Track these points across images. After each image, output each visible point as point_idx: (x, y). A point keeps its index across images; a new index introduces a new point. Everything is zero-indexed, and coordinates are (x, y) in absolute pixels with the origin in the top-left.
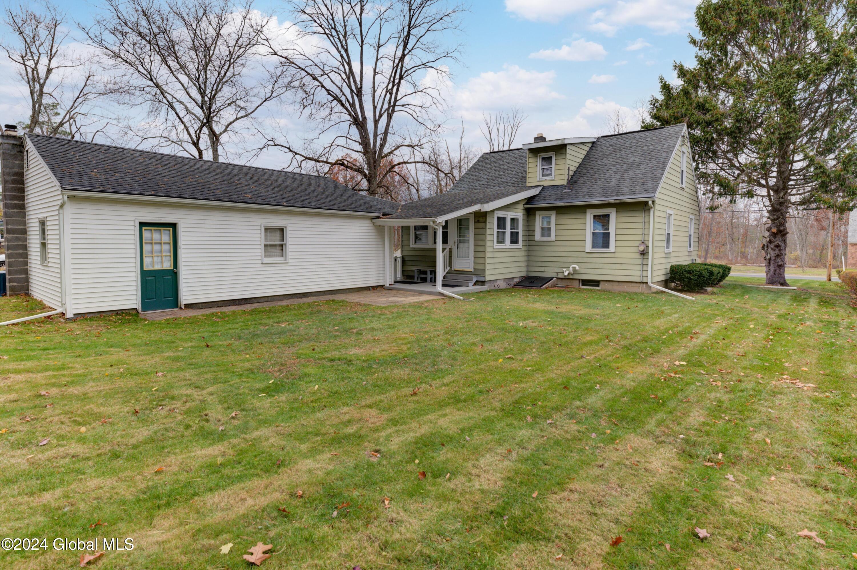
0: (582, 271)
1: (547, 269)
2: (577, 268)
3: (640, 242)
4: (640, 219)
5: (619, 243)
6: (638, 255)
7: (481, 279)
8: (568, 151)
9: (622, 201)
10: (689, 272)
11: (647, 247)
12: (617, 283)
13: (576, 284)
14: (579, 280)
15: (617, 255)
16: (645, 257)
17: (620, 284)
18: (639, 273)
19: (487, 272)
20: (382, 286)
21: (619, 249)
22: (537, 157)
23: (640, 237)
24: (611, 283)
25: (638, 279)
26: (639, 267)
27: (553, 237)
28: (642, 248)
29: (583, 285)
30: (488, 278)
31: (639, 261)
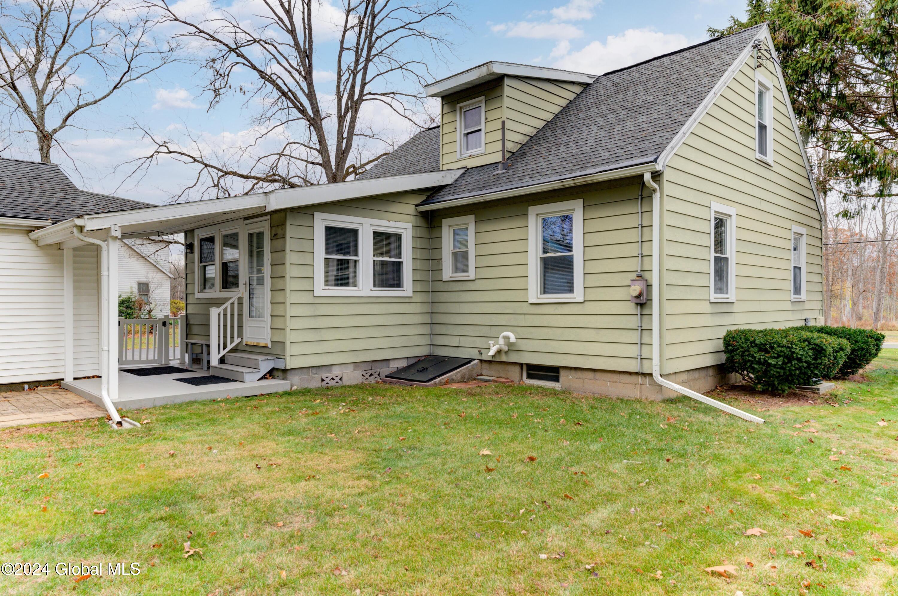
0: (524, 345)
1: (464, 342)
2: (513, 339)
3: (634, 276)
4: (633, 221)
5: (592, 281)
6: (631, 308)
7: (280, 365)
8: (507, 91)
9: (589, 179)
10: (762, 348)
11: (649, 286)
12: (590, 375)
13: (514, 373)
14: (521, 365)
15: (589, 308)
16: (645, 312)
17: (598, 375)
18: (634, 351)
19: (290, 350)
20: (57, 382)
21: (592, 294)
22: (455, 111)
23: (634, 265)
24: (579, 374)
25: (633, 366)
26: (634, 337)
27: (471, 274)
28: (636, 289)
29: (530, 376)
30: (291, 363)
31: (634, 322)
